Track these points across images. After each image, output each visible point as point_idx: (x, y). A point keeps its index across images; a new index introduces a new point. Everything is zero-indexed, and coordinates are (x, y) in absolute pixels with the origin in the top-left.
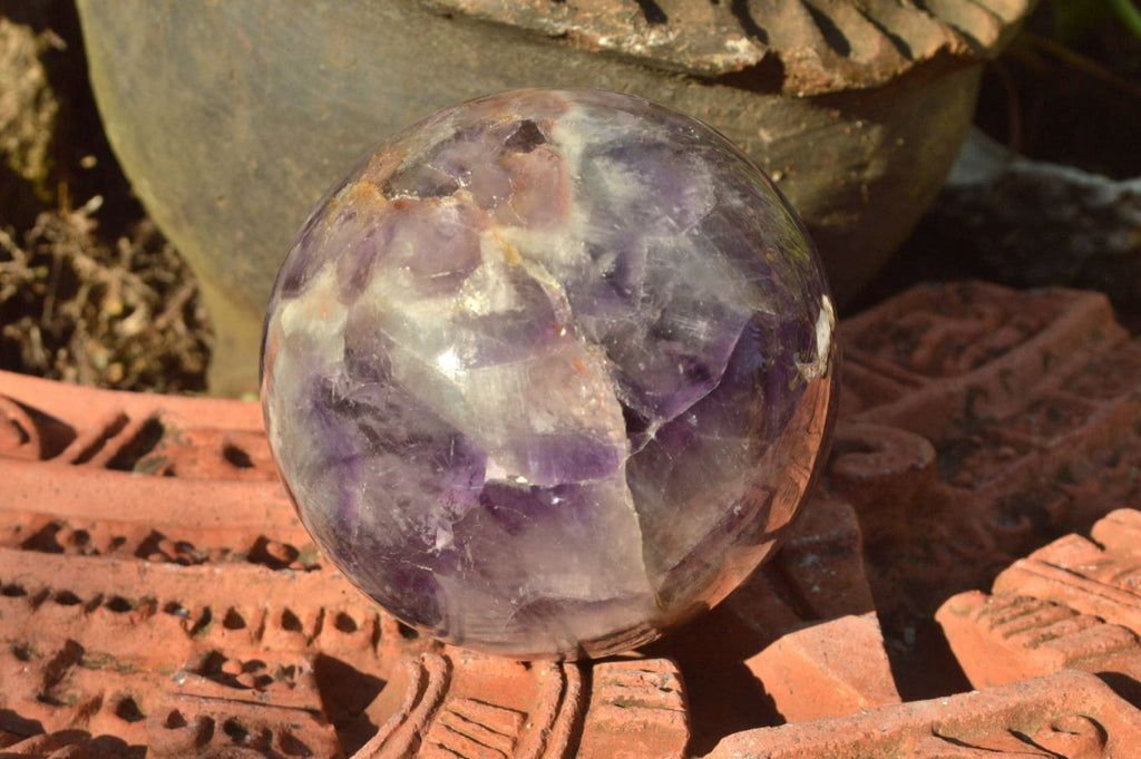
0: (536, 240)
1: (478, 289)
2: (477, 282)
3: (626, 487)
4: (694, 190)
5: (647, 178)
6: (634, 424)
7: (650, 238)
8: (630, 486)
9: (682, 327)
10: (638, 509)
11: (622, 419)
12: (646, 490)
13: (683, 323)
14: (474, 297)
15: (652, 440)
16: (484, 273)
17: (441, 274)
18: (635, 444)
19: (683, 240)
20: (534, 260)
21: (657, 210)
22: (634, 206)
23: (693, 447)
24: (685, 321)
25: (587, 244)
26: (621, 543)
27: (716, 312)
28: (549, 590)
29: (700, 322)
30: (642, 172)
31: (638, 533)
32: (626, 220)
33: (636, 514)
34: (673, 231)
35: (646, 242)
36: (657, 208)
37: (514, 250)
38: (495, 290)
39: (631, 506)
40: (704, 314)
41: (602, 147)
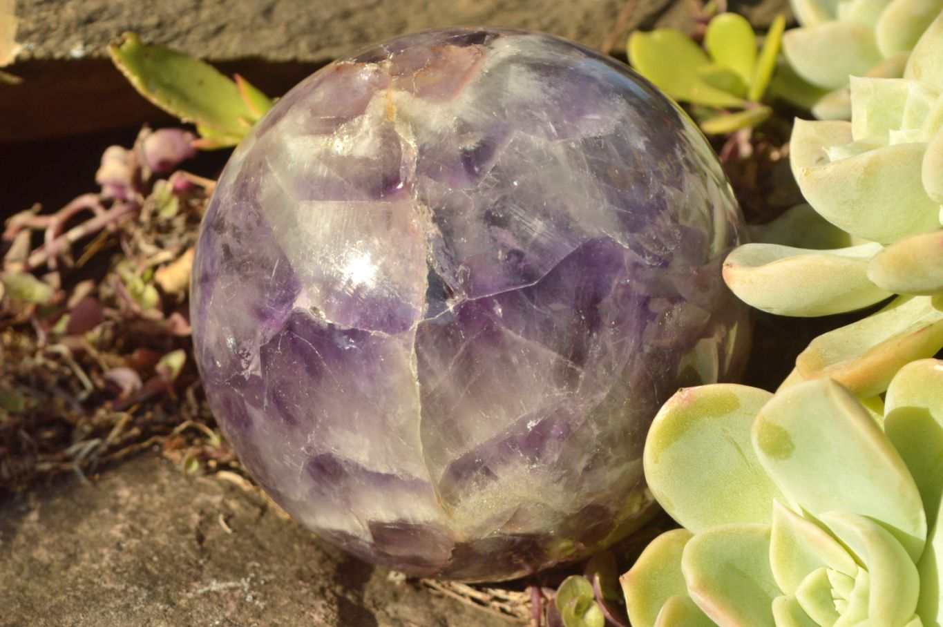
0: (416, 107)
1: (349, 134)
2: (352, 127)
3: (413, 350)
4: (597, 117)
5: (552, 91)
6: (438, 291)
7: (522, 132)
8: (417, 351)
9: (516, 217)
10: (421, 379)
11: (426, 281)
12: (435, 363)
13: (518, 214)
14: (342, 139)
15: (449, 312)
16: (361, 121)
17: (328, 117)
18: (431, 312)
19: (558, 148)
20: (404, 119)
21: (544, 115)
22: (524, 106)
23: (492, 336)
24: (521, 213)
25: (459, 119)
26: (400, 411)
27: (564, 225)
28: (337, 448)
29: (536, 219)
30: (550, 85)
31: (418, 406)
32: (507, 112)
33: (417, 383)
34: (549, 136)
35: (517, 134)
36: (545, 114)
37: (395, 109)
38: (362, 138)
39: (415, 373)
40: (545, 215)
41: (526, 58)
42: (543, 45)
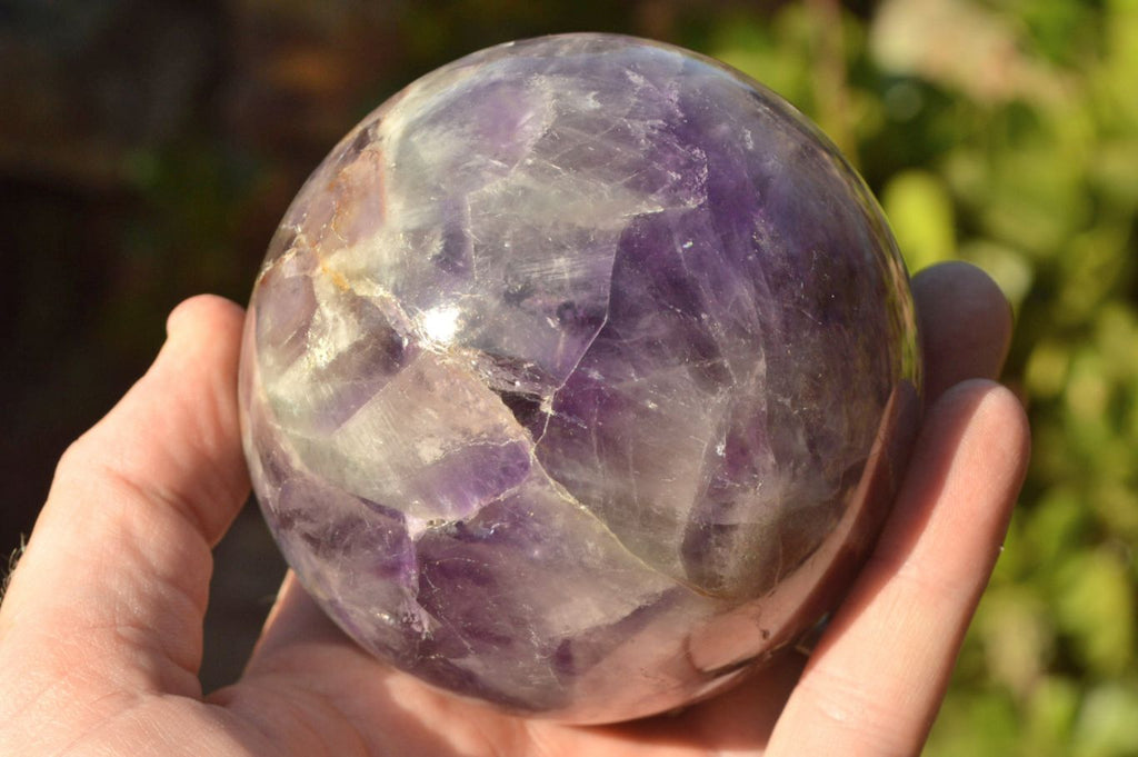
0: (357, 257)
1: (321, 335)
2: (319, 327)
3: (552, 481)
4: (529, 115)
5: (468, 129)
6: (523, 408)
7: (472, 194)
8: (556, 479)
9: (535, 275)
10: (583, 500)
11: (506, 408)
12: (580, 474)
13: (533, 272)
14: (319, 346)
15: (552, 417)
16: (322, 316)
17: (290, 337)
18: (536, 432)
19: (518, 177)
20: (359, 276)
21: (479, 158)
22: (454, 165)
23: (611, 403)
24: (536, 267)
25: (406, 232)
26: (591, 545)
27: (584, 241)
28: (567, 628)
29: (555, 261)
30: (462, 125)
31: (600, 526)
32: (443, 187)
33: (583, 507)
34: (500, 172)
35: (470, 199)
36: (478, 156)
37: (342, 275)
38: (335, 329)
39: (572, 500)
40: (560, 248)
41: (420, 119)
42: (426, 92)
